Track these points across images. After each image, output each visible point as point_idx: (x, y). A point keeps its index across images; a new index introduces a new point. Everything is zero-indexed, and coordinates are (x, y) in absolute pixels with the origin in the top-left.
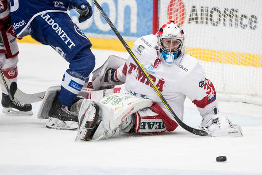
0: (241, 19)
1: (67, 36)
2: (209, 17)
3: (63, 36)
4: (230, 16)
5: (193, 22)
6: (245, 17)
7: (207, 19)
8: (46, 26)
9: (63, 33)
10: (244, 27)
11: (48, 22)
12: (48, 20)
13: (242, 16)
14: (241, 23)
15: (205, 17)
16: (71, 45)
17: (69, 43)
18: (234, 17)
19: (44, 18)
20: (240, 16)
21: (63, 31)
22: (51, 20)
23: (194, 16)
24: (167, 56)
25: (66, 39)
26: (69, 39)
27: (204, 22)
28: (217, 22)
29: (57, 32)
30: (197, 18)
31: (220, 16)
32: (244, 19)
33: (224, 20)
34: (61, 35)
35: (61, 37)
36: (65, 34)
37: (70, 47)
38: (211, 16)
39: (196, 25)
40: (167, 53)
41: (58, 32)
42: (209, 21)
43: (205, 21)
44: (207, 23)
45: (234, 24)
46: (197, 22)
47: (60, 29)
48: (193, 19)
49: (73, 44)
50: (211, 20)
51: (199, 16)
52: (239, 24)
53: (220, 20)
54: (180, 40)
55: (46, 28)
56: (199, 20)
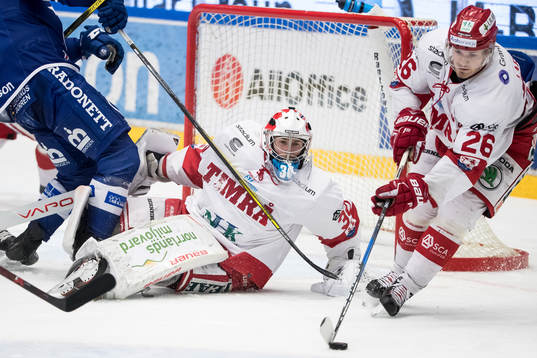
0: (339, 93)
1: (97, 110)
2: (283, 89)
3: (91, 108)
4: (319, 87)
5: (256, 98)
6: (346, 89)
7: (279, 92)
8: (59, 90)
9: (90, 105)
10: (343, 107)
11: (65, 84)
12: (64, 81)
13: (340, 88)
14: (338, 100)
15: (276, 88)
16: (106, 125)
17: (102, 122)
18: (326, 90)
19: (57, 76)
20: (336, 89)
21: (90, 101)
22: (68, 81)
23: (257, 87)
24: (282, 166)
25: (96, 115)
26: (101, 115)
27: (275, 98)
28: (296, 99)
29: (79, 101)
30: (262, 91)
31: (301, 88)
32: (343, 93)
33: (309, 94)
34: (88, 107)
35: (88, 110)
36: (93, 105)
37: (103, 128)
38: (287, 87)
39: (260, 102)
40: (281, 163)
41: (82, 101)
42: (283, 96)
43: (276, 95)
44: (279, 99)
45: (325, 101)
46: (262, 97)
47: (85, 97)
48: (255, 92)
49: (108, 123)
50: (287, 94)
51: (266, 87)
52: (334, 101)
53: (301, 94)
54: (305, 141)
55: (59, 95)
56: (266, 93)
